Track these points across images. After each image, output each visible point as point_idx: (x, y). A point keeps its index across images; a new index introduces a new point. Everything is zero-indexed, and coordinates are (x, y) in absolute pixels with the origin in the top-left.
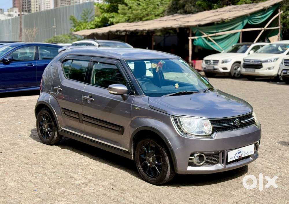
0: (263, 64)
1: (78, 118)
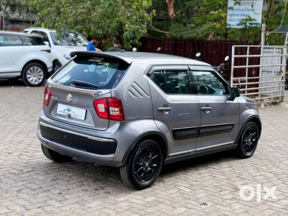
1: (195, 133)
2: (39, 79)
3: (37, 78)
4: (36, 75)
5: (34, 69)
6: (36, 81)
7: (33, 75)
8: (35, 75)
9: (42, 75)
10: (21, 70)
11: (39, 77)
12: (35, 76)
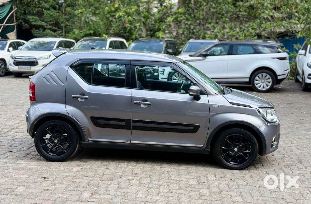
0: (39, 61)
1: (124, 124)
2: (267, 86)
3: (265, 84)
4: (265, 81)
5: (262, 75)
6: (264, 88)
7: (261, 81)
8: (263, 81)
9: (270, 81)
10: (249, 76)
11: (268, 84)
12: (264, 83)
